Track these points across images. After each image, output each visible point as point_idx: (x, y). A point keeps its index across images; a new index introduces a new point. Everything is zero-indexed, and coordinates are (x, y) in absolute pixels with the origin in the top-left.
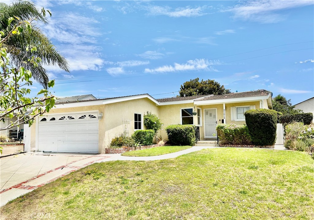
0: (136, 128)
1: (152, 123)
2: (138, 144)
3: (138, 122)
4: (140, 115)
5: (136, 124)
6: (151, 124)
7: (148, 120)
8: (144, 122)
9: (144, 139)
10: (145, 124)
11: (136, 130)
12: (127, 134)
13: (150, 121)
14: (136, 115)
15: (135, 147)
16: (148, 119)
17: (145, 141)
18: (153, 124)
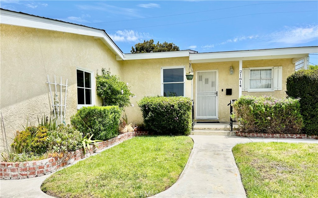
0: (81, 101)
1: (115, 92)
2: (89, 141)
3: (85, 88)
4: (88, 75)
5: (80, 92)
6: (112, 94)
7: (107, 86)
8: (97, 89)
9: (102, 128)
10: (99, 95)
11: (81, 107)
12: (62, 115)
13: (110, 88)
14: (80, 74)
15: (84, 150)
16: (107, 83)
17: (104, 132)
18: (116, 95)
